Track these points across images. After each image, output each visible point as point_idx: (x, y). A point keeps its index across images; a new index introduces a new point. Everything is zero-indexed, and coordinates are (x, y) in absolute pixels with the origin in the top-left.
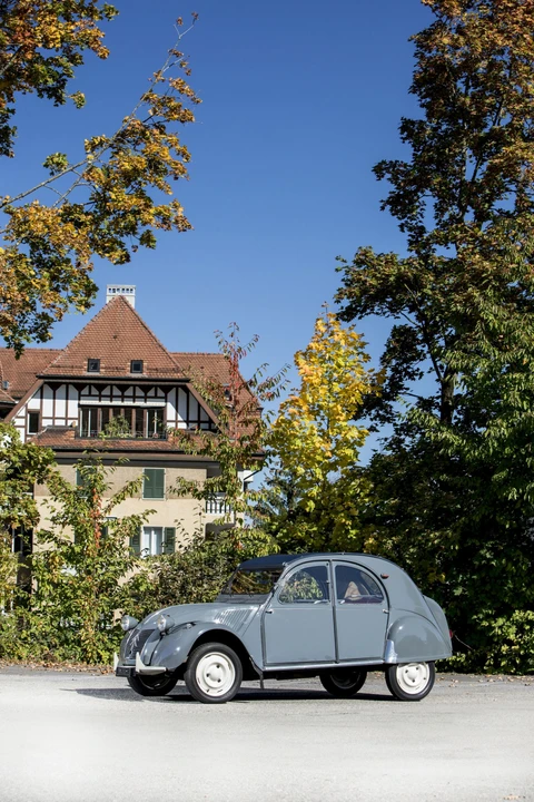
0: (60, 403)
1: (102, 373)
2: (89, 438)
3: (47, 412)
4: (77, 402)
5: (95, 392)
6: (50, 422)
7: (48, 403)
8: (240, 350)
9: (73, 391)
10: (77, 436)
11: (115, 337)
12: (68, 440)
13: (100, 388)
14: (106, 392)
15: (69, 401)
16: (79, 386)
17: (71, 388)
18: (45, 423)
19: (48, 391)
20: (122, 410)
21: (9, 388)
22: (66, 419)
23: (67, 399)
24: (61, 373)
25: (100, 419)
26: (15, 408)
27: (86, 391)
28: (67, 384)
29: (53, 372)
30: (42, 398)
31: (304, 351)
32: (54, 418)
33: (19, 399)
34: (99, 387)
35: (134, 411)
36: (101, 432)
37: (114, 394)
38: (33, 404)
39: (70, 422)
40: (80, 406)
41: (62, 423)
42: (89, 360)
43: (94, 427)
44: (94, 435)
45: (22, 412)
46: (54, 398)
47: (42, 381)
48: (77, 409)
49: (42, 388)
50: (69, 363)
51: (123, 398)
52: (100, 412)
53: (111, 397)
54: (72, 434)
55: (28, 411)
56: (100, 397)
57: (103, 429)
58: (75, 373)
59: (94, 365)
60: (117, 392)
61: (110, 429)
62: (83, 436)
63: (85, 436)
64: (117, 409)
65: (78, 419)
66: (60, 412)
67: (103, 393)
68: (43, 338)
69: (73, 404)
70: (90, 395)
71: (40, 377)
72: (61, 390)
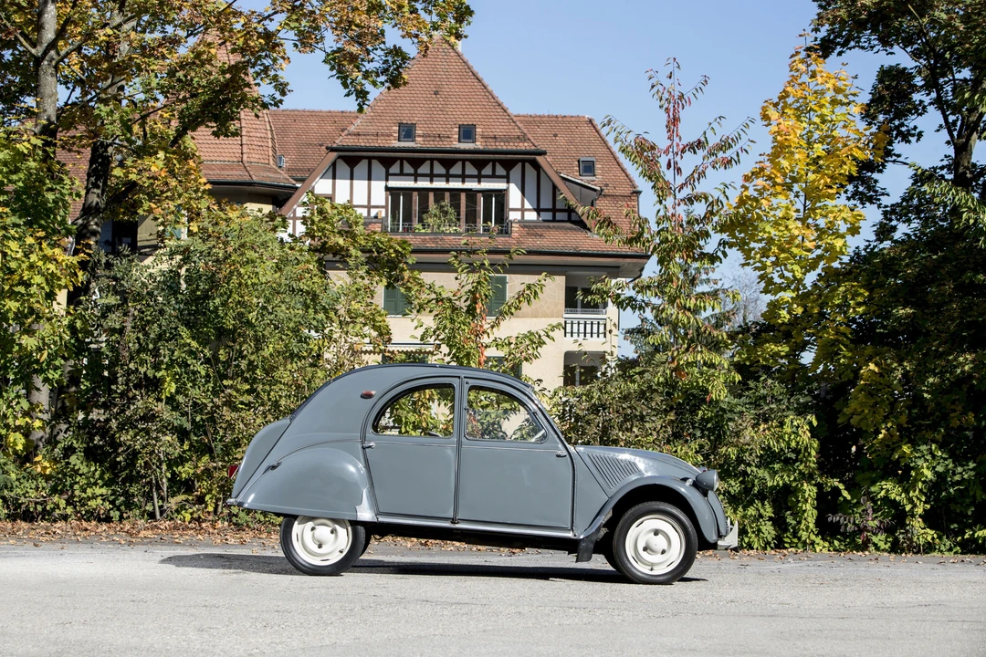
0: (361, 185)
1: (419, 143)
2: (401, 234)
3: (341, 197)
4: (383, 184)
5: (408, 169)
7: (343, 185)
9: (378, 168)
10: (384, 231)
11: (436, 93)
13: (416, 163)
14: (424, 169)
15: (373, 183)
16: (387, 161)
17: (375, 164)
19: (343, 168)
20: (447, 195)
21: (284, 165)
22: (369, 207)
23: (370, 179)
24: (362, 143)
25: (416, 207)
26: (296, 194)
27: (395, 169)
28: (370, 159)
29: (350, 142)
30: (334, 178)
33: (300, 180)
34: (416, 161)
35: (463, 196)
36: (417, 225)
37: (435, 172)
38: (323, 186)
39: (373, 212)
40: (387, 189)
41: (363, 213)
42: (400, 125)
43: (408, 218)
44: (408, 230)
46: (352, 178)
47: (334, 155)
48: (383, 193)
49: (334, 165)
50: (372, 129)
51: (448, 177)
52: (416, 197)
53: (432, 176)
54: (377, 228)
56: (416, 177)
57: (421, 220)
58: (381, 143)
59: (407, 131)
60: (439, 169)
61: (430, 221)
62: (392, 230)
63: (394, 231)
64: (439, 193)
65: (386, 207)
66: (360, 198)
67: (420, 171)
69: (379, 187)
70: (402, 174)
71: (332, 150)
72: (362, 167)
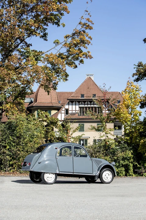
0: (74, 106)
1: (85, 98)
3: (70, 109)
4: (78, 106)
5: (83, 103)
6: (71, 112)
7: (70, 106)
8: (106, 90)
10: (79, 115)
11: (88, 88)
12: (76, 116)
13: (85, 102)
14: (86, 103)
16: (79, 102)
17: (77, 102)
18: (70, 112)
19: (70, 103)
20: (91, 108)
21: (61, 103)
22: (76, 111)
23: (76, 105)
24: (74, 98)
25: (85, 111)
26: (62, 108)
27: (80, 103)
28: (76, 101)
29: (72, 98)
30: (69, 105)
31: (124, 91)
32: (72, 111)
33: (63, 106)
34: (84, 102)
35: (94, 108)
36: (85, 114)
37: (88, 103)
38: (67, 107)
39: (76, 112)
40: (79, 107)
41: (74, 112)
42: (81, 94)
43: (83, 113)
44: (83, 115)
45: (64, 109)
46: (72, 105)
47: (69, 101)
49: (69, 103)
50: (76, 95)
51: (91, 104)
52: (85, 108)
53: (88, 104)
54: (77, 115)
55: (65, 109)
56: (85, 104)
57: (86, 113)
58: (77, 98)
59: (83, 96)
60: (89, 103)
62: (80, 115)
63: (81, 115)
64: (89, 108)
65: (79, 111)
66: (74, 109)
67: (85, 103)
68: (55, 89)
69: (77, 107)
70: (82, 104)
71: (68, 100)
72: (74, 103)
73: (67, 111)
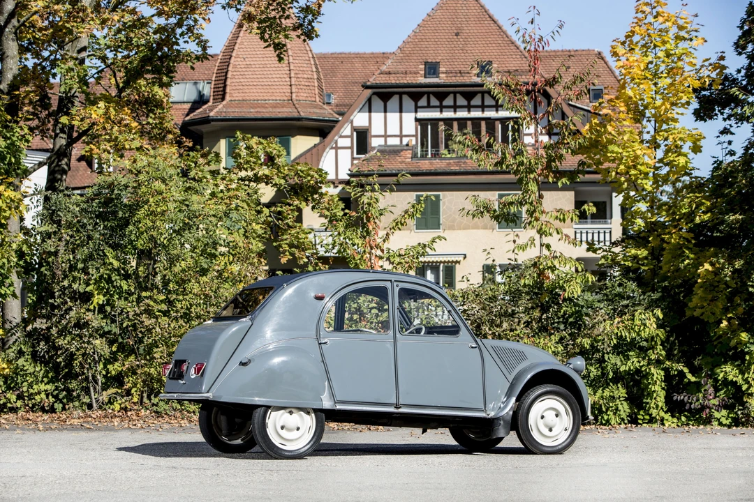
0: (393, 117)
1: (442, 79)
2: (430, 159)
3: (377, 129)
4: (413, 115)
5: (434, 102)
6: (381, 141)
7: (378, 117)
8: (541, 39)
9: (408, 102)
10: (414, 156)
11: (457, 34)
12: (404, 162)
13: (441, 96)
14: (449, 101)
15: (404, 115)
16: (416, 95)
17: (406, 99)
18: (375, 142)
19: (377, 103)
20: (469, 123)
21: (333, 101)
22: (401, 136)
23: (401, 111)
24: (393, 80)
25: (442, 136)
26: (338, 125)
27: (423, 102)
28: (401, 94)
29: (382, 80)
30: (370, 111)
31: (623, 39)
32: (386, 136)
33: (342, 114)
34: (440, 95)
35: (483, 124)
36: (443, 151)
37: (458, 103)
38: (360, 119)
39: (405, 141)
40: (417, 120)
41: (396, 141)
42: (426, 63)
43: (435, 145)
44: (436, 155)
45: (347, 130)
46: (385, 111)
47: (369, 92)
48: (413, 123)
49: (369, 100)
50: (401, 68)
51: (469, 108)
52: (442, 127)
53: (455, 108)
54: (409, 154)
55: (354, 129)
56: (441, 108)
57: (447, 146)
58: (409, 80)
59: (432, 69)
60: (461, 101)
61: (455, 147)
62: (422, 156)
63: (424, 156)
64: (462, 122)
65: (416, 136)
66: (393, 129)
67: (445, 103)
68: (310, 34)
69: (409, 118)
70: (429, 106)
71: (367, 87)
72: (394, 101)
73: (362, 138)
